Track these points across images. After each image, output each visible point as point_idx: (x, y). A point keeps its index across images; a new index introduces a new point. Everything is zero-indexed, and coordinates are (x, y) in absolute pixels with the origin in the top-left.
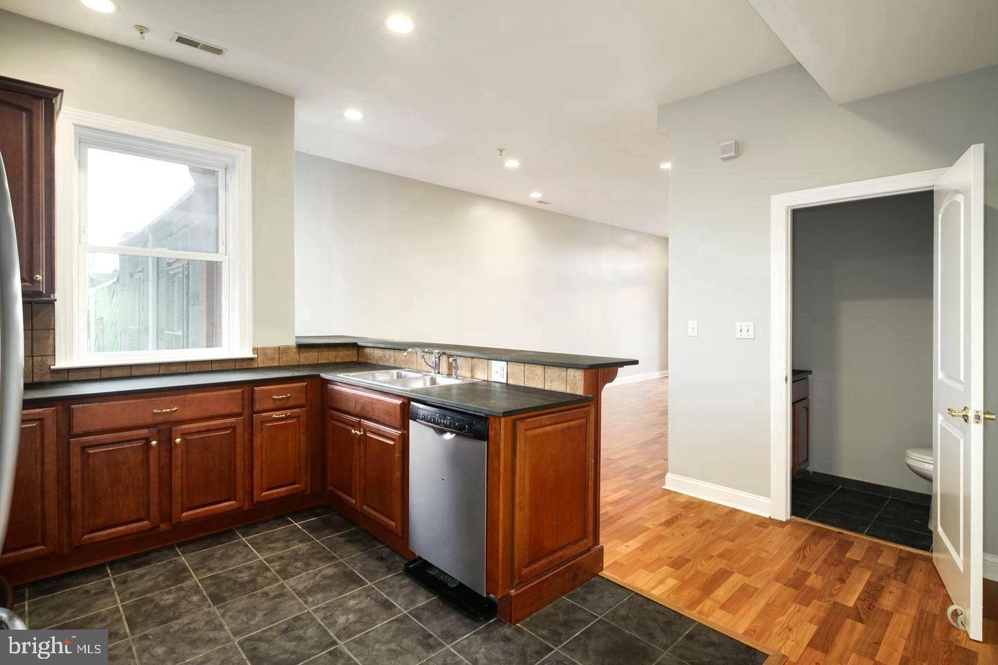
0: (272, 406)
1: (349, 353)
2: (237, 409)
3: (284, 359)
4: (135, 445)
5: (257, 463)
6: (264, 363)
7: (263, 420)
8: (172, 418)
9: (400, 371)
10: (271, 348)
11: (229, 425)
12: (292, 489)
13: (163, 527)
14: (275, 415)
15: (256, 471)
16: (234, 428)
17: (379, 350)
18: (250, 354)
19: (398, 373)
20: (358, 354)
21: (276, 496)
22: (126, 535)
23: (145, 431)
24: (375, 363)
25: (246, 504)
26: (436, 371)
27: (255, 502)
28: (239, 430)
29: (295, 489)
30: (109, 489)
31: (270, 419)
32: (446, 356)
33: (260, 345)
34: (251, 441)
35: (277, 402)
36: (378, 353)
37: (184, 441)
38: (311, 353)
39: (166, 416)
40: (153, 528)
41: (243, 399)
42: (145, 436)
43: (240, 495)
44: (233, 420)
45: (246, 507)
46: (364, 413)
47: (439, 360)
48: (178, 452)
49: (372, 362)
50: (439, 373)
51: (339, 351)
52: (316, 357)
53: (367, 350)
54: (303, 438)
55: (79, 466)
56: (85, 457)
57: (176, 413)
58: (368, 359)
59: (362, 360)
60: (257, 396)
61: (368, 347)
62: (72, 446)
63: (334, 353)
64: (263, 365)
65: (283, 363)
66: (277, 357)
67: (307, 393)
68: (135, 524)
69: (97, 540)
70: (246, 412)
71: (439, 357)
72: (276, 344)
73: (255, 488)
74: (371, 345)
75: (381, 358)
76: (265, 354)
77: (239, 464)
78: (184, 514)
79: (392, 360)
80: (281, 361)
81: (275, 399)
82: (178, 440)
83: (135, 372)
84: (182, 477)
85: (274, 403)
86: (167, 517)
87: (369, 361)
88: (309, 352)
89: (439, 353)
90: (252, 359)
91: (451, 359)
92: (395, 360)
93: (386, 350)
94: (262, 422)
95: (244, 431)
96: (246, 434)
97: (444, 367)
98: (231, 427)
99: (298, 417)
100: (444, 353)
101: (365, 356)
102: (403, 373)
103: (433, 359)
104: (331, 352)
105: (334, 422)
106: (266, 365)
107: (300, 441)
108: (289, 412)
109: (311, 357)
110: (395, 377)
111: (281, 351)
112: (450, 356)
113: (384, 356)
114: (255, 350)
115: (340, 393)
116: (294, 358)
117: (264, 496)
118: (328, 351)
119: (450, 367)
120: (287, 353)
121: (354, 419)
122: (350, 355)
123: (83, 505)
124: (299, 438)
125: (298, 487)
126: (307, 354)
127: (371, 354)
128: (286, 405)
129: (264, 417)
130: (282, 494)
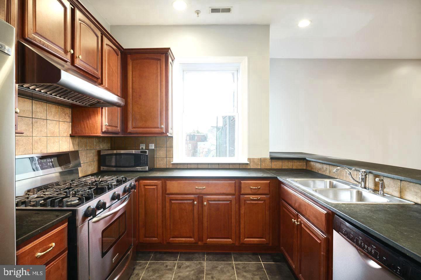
0: (250, 192)
1: (301, 163)
2: (233, 192)
3: (263, 165)
4: (189, 202)
5: (242, 222)
6: (253, 166)
7: (246, 199)
8: (203, 192)
9: (332, 180)
10: (257, 159)
11: (228, 199)
12: (261, 241)
13: (200, 243)
14: (251, 197)
15: (242, 226)
16: (231, 201)
17: (319, 163)
18: (246, 162)
19: (330, 182)
20: (307, 165)
21: (252, 242)
22: (185, 242)
23: (192, 196)
24: (317, 172)
25: (237, 242)
26: (363, 186)
27: (241, 243)
28: (233, 203)
29: (263, 241)
30: (179, 220)
31: (249, 199)
32: (372, 175)
33: (251, 157)
34: (239, 210)
35: (253, 190)
36: (318, 166)
37: (208, 204)
38: (278, 163)
39: (201, 191)
40: (195, 243)
41: (235, 186)
42: (193, 199)
43: (233, 237)
44: (230, 197)
45: (237, 244)
46: (300, 210)
47: (366, 177)
48: (206, 209)
49: (314, 170)
50: (365, 188)
51: (295, 162)
52: (281, 165)
53: (312, 163)
54: (267, 213)
55: (169, 208)
56: (171, 204)
57: (205, 190)
58: (312, 168)
59: (309, 168)
60: (242, 186)
61: (313, 161)
62: (166, 198)
63: (292, 164)
64: (253, 167)
65: (263, 167)
66: (260, 163)
67: (269, 187)
68: (188, 239)
69: (175, 242)
70: (237, 193)
71: (366, 176)
72: (260, 157)
73: (241, 236)
74: (314, 160)
75: (320, 169)
76: (254, 162)
77: (233, 220)
78: (208, 240)
79: (328, 171)
80: (262, 166)
81: (252, 188)
82: (205, 203)
83: (200, 167)
84: (207, 221)
85: (251, 191)
86: (201, 239)
87: (313, 170)
88: (277, 162)
89: (365, 172)
90: (247, 164)
91: (377, 179)
92: (330, 172)
93: (323, 164)
94: (245, 200)
95: (236, 203)
96: (237, 205)
97: (370, 183)
98: (229, 200)
99: (265, 201)
100: (370, 173)
101: (310, 166)
102: (335, 182)
103: (360, 176)
104: (289, 163)
105: (284, 209)
106: (254, 167)
107: (265, 214)
108: (259, 197)
109: (278, 165)
110: (328, 187)
111: (262, 160)
112: (376, 176)
113: (323, 168)
114: (249, 159)
115: (287, 191)
116: (268, 165)
117: (246, 241)
118: (288, 162)
119: (376, 184)
120: (265, 162)
121: (294, 211)
122: (301, 165)
123: (170, 225)
124: (265, 212)
125: (264, 241)
126: (276, 163)
127: (314, 166)
128: (257, 193)
129: (246, 198)
130: (255, 242)
